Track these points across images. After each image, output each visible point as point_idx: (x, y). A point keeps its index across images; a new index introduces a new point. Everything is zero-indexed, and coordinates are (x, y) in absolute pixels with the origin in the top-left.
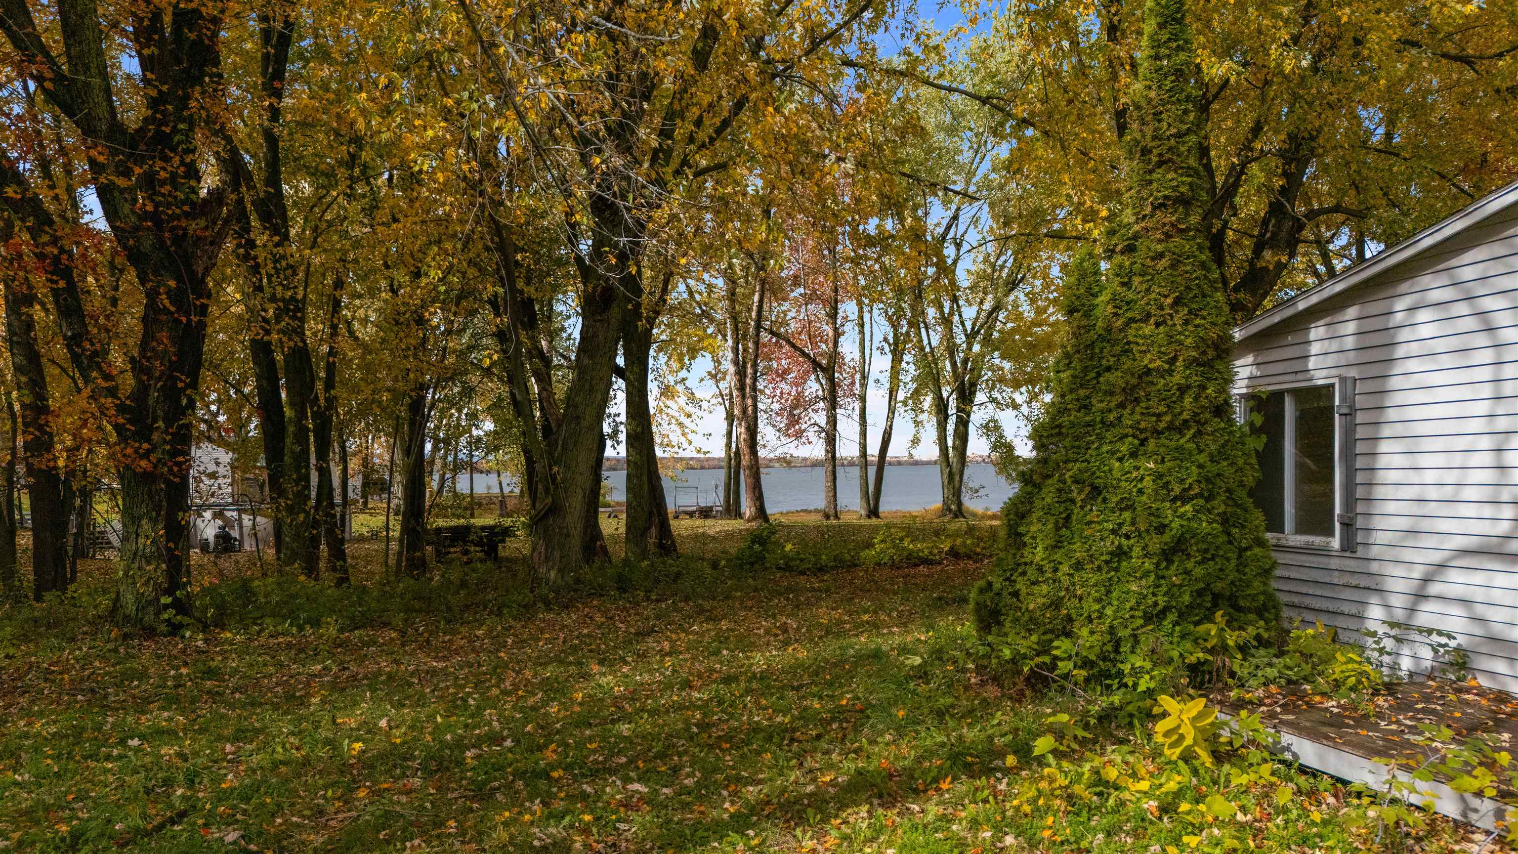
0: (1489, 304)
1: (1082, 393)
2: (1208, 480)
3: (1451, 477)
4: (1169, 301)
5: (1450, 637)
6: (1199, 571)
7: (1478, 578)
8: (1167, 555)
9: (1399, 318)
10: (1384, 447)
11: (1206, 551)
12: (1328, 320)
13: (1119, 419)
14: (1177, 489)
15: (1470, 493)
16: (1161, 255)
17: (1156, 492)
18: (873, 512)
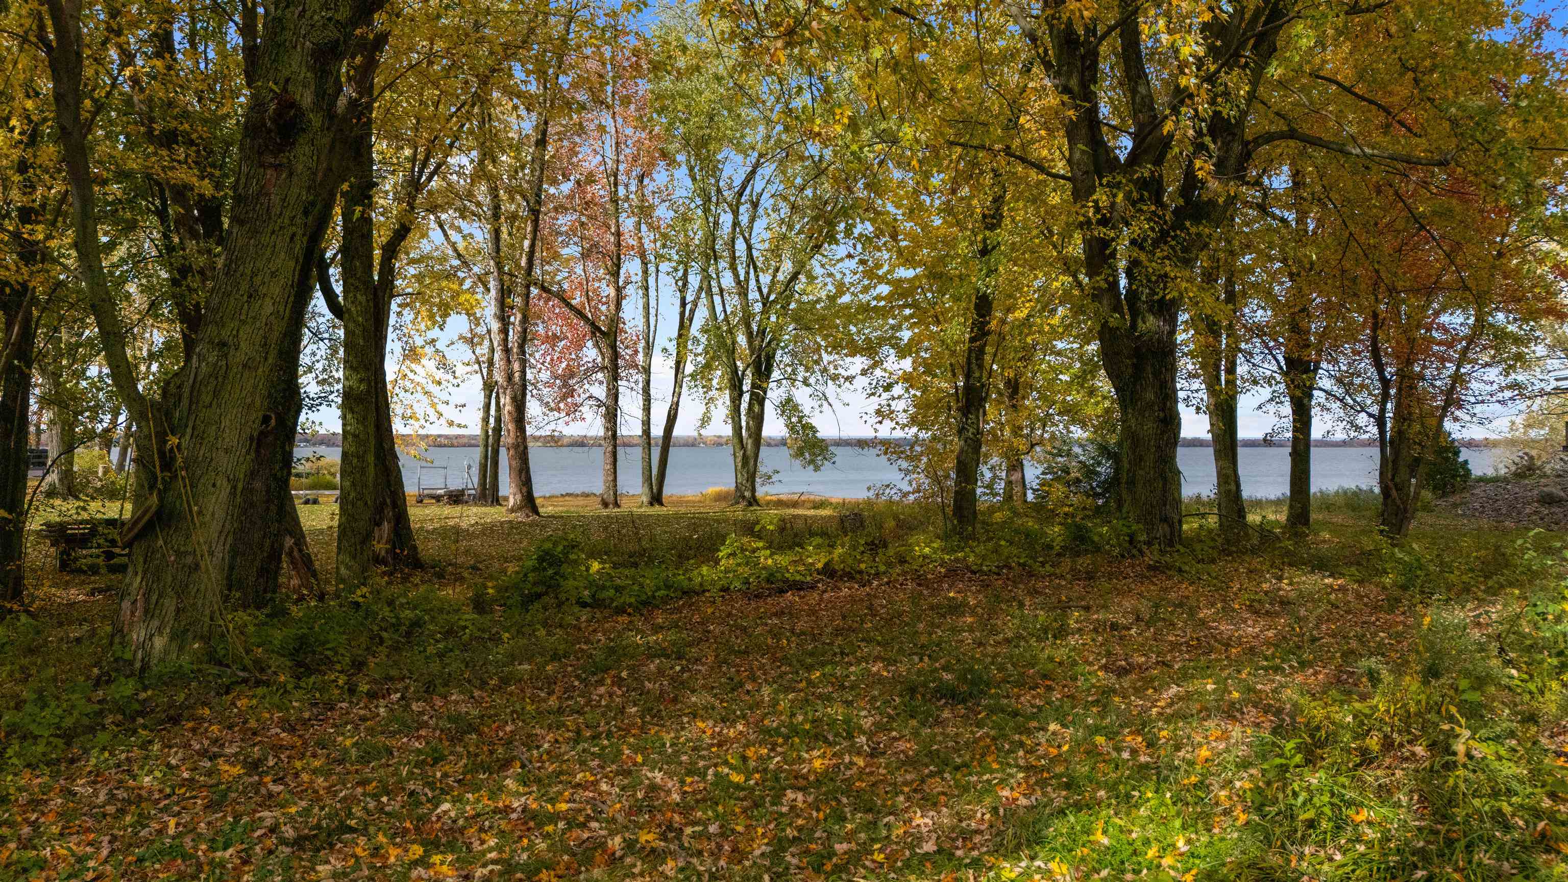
18: (656, 499)
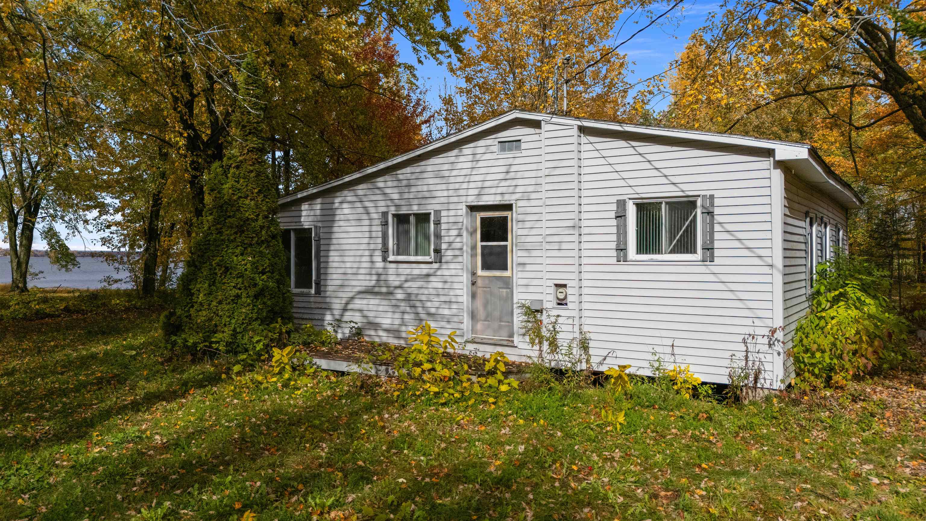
0: (368, 204)
1: (219, 226)
2: (272, 266)
3: (356, 265)
4: (256, 191)
5: (356, 323)
6: (269, 303)
7: (365, 302)
8: (256, 297)
9: (336, 205)
10: (332, 253)
11: (272, 294)
12: (309, 202)
13: (235, 238)
14: (261, 269)
15: (362, 271)
16: (251, 171)
17: (252, 270)
